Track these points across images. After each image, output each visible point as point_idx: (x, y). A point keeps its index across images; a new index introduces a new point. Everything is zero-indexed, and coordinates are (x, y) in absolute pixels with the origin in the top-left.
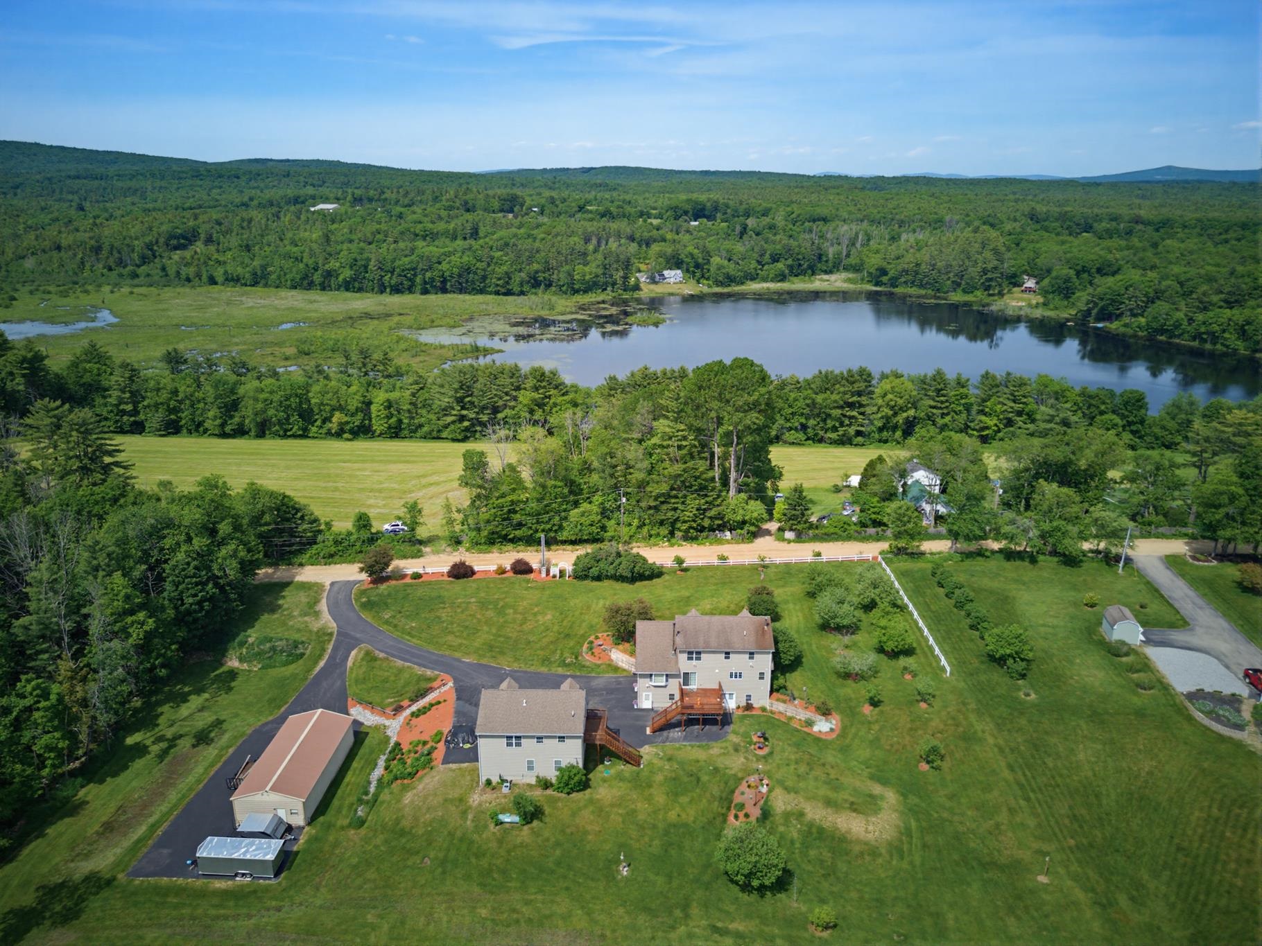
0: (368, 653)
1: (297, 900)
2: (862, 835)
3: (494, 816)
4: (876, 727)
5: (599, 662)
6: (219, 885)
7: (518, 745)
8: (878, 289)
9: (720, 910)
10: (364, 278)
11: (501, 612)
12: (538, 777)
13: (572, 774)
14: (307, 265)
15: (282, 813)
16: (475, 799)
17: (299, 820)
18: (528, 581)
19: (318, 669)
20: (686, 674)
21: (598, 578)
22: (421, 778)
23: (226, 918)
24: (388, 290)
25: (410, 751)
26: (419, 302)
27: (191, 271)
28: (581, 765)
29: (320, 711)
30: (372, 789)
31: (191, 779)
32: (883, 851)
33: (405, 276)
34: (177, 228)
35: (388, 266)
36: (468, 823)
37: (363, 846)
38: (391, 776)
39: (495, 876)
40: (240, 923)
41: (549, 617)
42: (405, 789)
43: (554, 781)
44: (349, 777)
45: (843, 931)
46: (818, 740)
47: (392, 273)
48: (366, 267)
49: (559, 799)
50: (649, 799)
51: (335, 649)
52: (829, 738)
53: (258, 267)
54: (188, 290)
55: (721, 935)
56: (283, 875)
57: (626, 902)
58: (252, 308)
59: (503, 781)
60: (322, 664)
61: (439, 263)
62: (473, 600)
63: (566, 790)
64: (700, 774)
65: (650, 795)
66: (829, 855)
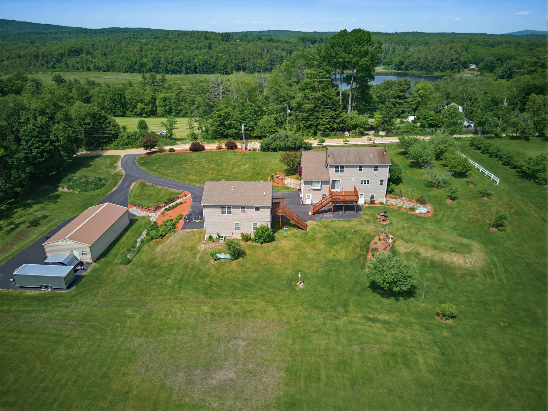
0: (142, 183)
1: (81, 302)
2: (463, 265)
3: (213, 255)
4: (457, 210)
5: (278, 185)
6: (29, 293)
7: (229, 212)
8: (399, 72)
9: (371, 308)
10: (159, 67)
11: (220, 165)
12: (242, 234)
13: (264, 230)
14: (132, 61)
15: (76, 254)
16: (202, 247)
17: (88, 259)
18: (235, 152)
19: (112, 191)
20: (334, 182)
21: (275, 150)
22: (168, 237)
23: (30, 312)
24: (170, 72)
25: (162, 225)
26: (183, 77)
27: (79, 66)
28: (270, 226)
29: (107, 203)
30: (138, 245)
31: (28, 241)
32: (478, 273)
33: (178, 65)
34: (73, 47)
35: (170, 61)
36: (197, 259)
37: (128, 274)
38: (150, 237)
39: (215, 289)
40: (39, 315)
41: (247, 166)
42: (157, 243)
43: (253, 236)
44: (124, 239)
45: (462, 320)
46: (419, 217)
47: (172, 64)
48: (159, 61)
49: (256, 246)
50: (314, 247)
51: (123, 182)
52: (427, 216)
53: (109, 62)
54: (78, 73)
55: (373, 322)
56: (73, 288)
57: (303, 303)
58: (106, 79)
59: (220, 237)
60: (115, 189)
61: (193, 59)
62: (204, 160)
63: (260, 241)
64: (346, 234)
65: (315, 244)
66: (441, 276)
